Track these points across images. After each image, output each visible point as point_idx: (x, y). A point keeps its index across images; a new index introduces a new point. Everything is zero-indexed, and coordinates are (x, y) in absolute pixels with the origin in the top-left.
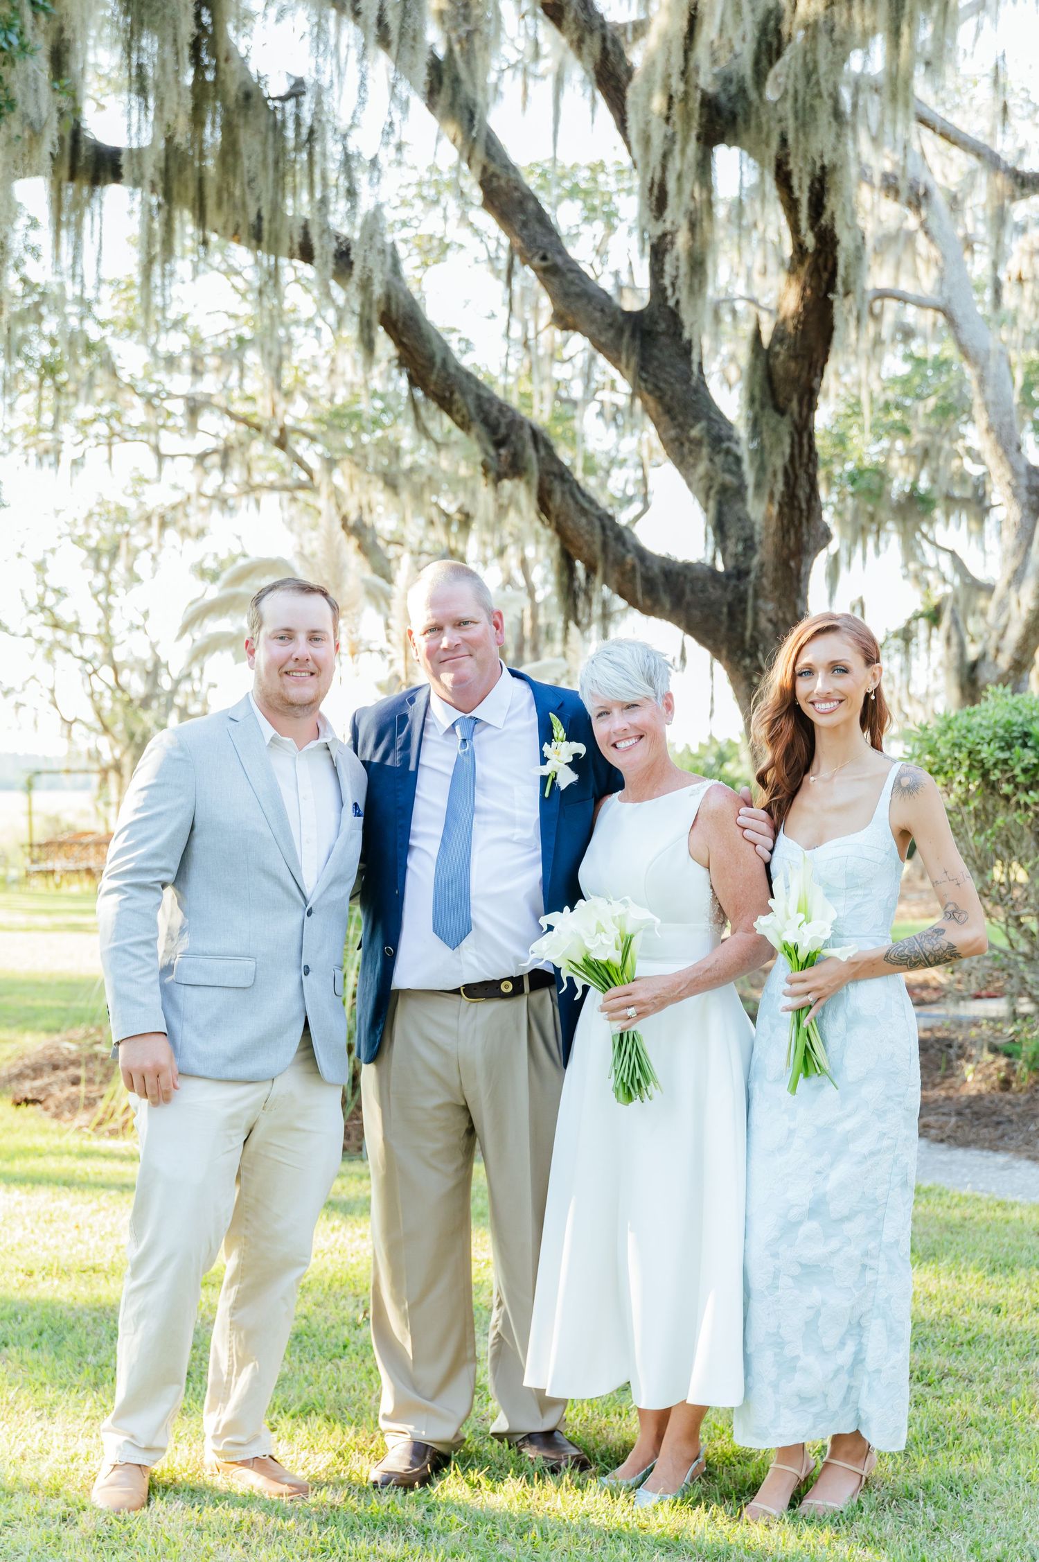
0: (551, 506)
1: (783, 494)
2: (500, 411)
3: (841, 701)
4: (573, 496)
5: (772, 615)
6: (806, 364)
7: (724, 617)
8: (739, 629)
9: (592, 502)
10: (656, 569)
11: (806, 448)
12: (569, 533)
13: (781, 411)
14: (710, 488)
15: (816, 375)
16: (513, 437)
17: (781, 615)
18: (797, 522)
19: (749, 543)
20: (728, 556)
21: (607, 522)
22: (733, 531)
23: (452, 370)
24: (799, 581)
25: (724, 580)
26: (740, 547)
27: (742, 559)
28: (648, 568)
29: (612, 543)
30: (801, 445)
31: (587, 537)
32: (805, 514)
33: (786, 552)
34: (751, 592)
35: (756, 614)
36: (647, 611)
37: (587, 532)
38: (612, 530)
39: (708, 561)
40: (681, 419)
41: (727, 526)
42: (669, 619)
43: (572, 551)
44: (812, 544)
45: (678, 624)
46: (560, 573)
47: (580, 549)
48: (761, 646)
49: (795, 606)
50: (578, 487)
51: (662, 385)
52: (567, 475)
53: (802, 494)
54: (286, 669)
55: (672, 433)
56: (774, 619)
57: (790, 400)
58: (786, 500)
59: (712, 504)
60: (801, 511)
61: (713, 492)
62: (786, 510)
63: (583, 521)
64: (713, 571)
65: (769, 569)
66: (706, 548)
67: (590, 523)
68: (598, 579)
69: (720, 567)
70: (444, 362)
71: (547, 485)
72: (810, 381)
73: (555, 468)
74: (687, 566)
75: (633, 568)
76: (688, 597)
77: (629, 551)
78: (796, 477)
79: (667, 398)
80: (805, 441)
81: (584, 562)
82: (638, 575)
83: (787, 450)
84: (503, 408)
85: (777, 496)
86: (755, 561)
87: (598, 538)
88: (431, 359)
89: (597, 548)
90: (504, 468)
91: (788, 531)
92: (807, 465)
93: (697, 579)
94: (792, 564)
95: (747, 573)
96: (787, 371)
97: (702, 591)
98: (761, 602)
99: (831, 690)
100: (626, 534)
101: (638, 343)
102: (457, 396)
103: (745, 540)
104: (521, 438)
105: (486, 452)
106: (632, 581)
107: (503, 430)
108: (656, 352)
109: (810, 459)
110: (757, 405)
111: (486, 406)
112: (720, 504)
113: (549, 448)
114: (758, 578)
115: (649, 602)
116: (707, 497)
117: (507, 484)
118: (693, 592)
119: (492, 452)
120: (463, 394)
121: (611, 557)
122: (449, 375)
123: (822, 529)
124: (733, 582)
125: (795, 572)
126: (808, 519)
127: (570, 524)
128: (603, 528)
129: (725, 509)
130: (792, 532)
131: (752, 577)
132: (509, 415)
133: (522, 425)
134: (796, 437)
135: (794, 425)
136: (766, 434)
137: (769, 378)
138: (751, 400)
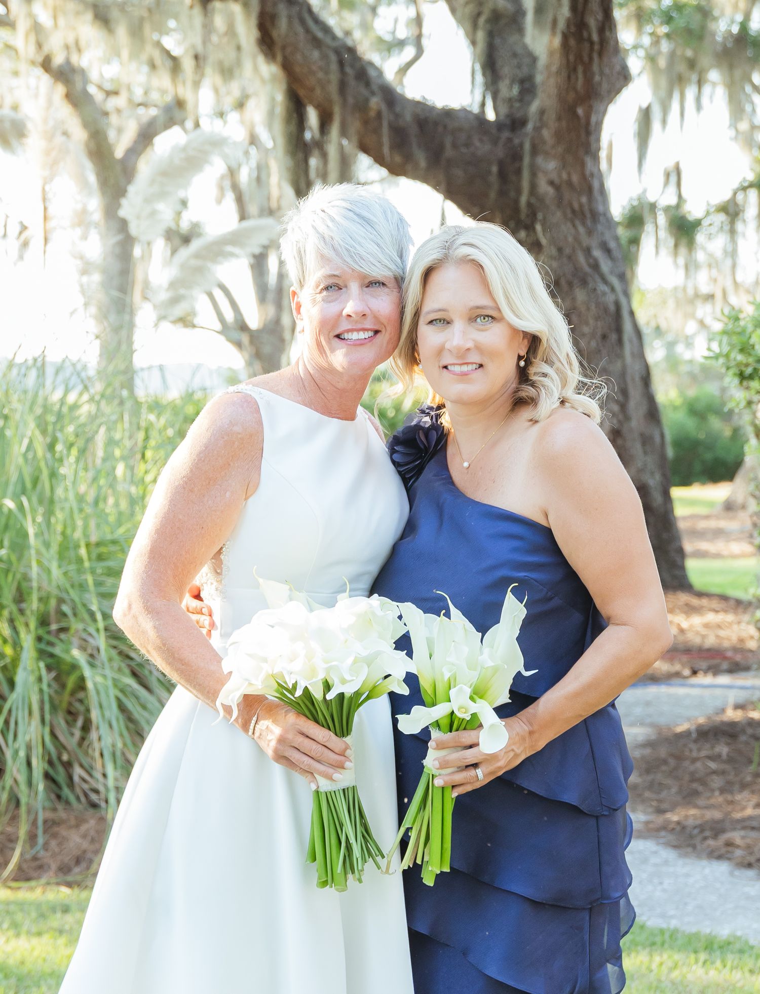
0: (275, 34)
1: (568, 23)
4: (302, 22)
5: (554, 176)
7: (493, 179)
8: (512, 194)
9: (327, 30)
10: (408, 117)
12: (298, 69)
14: (479, 14)
17: (565, 176)
18: (586, 59)
19: (527, 85)
20: (500, 103)
21: (346, 55)
22: (506, 70)
24: (588, 133)
25: (494, 131)
26: (515, 91)
27: (517, 105)
28: (397, 116)
29: (352, 82)
31: (320, 75)
32: (596, 47)
33: (571, 96)
34: (527, 146)
35: (534, 174)
36: (396, 170)
37: (321, 68)
38: (352, 66)
39: (476, 109)
41: (499, 63)
42: (425, 179)
43: (302, 93)
44: (605, 86)
45: (436, 186)
46: (288, 120)
47: (312, 90)
48: (540, 216)
49: (583, 165)
50: (310, 10)
53: (593, 23)
56: (557, 181)
58: (573, 29)
59: (481, 35)
60: (592, 43)
61: (482, 20)
62: (572, 42)
63: (316, 54)
64: (480, 119)
65: (551, 117)
66: (472, 92)
67: (324, 57)
68: (335, 130)
69: (491, 115)
74: (448, 113)
75: (379, 115)
76: (449, 152)
77: (373, 93)
81: (318, 107)
82: (385, 124)
85: (561, 24)
86: (534, 107)
87: (334, 77)
89: (333, 89)
91: (575, 69)
93: (460, 129)
94: (580, 111)
95: (523, 122)
97: (467, 145)
98: (540, 160)
100: (372, 73)
103: (522, 82)
106: (377, 131)
112: (491, 35)
114: (537, 129)
115: (398, 159)
116: (475, 26)
118: (455, 146)
121: (351, 100)
123: (618, 68)
124: (506, 134)
125: (583, 121)
126: (600, 54)
127: (299, 57)
128: (341, 63)
129: (497, 41)
130: (580, 69)
131: (529, 128)
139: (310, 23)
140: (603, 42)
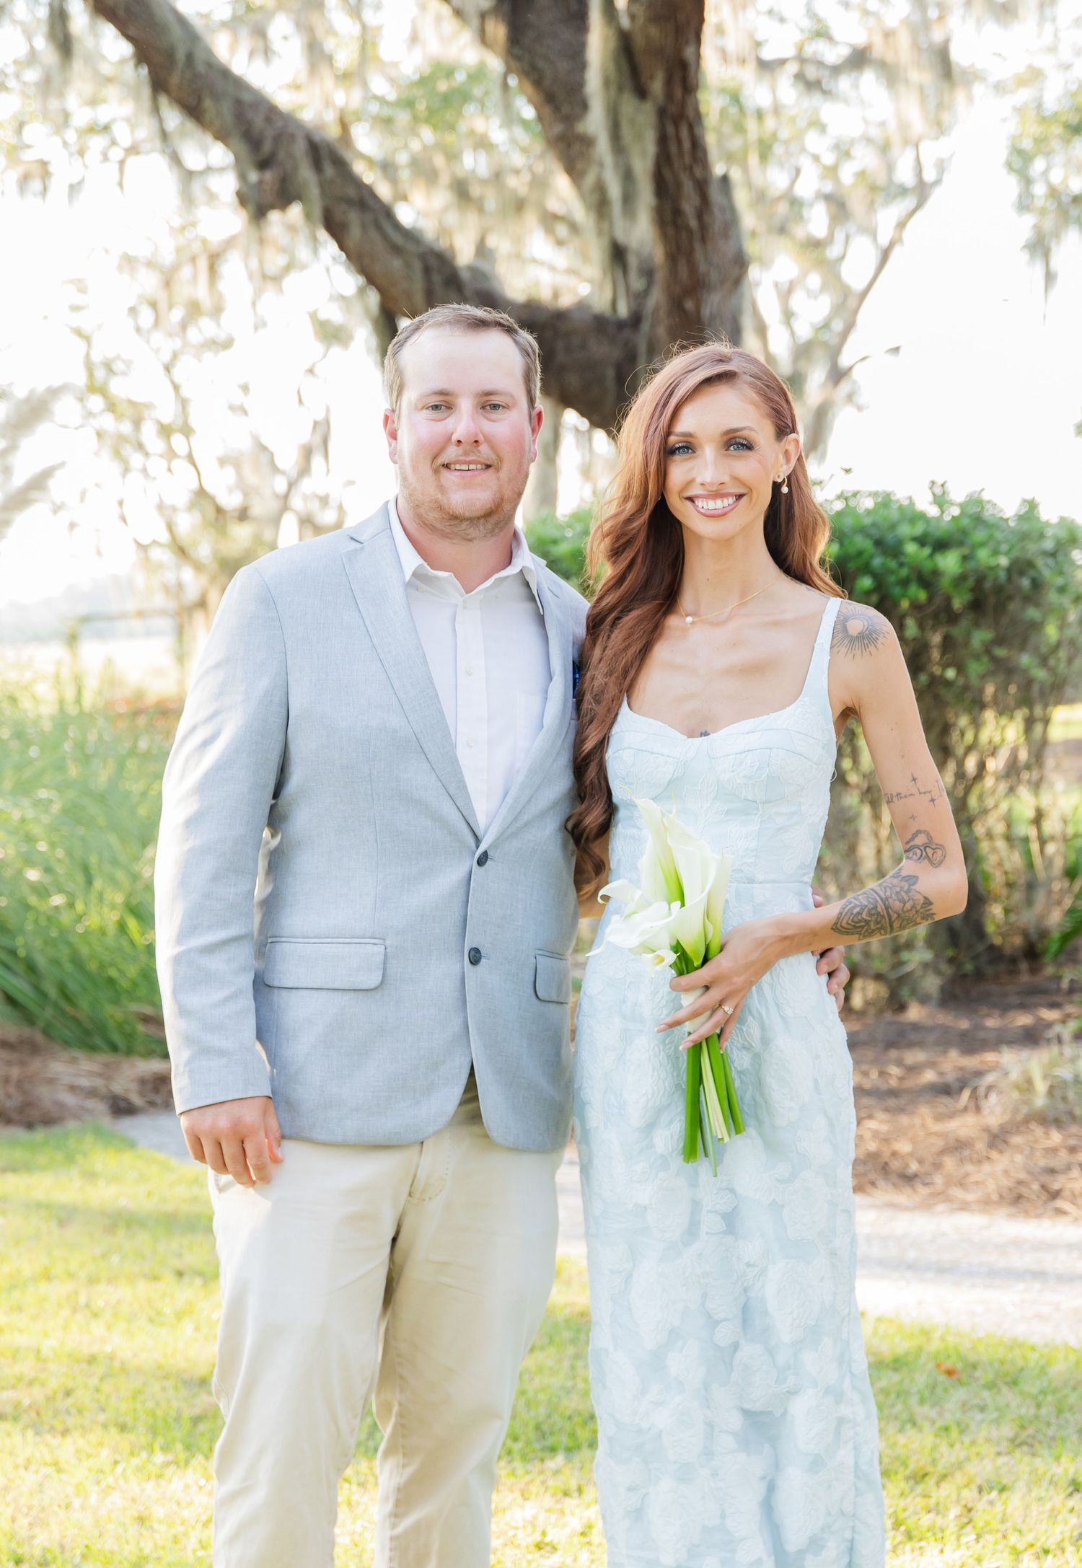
2: (268, 120)
3: (739, 497)
4: (379, 227)
6: (671, 27)
13: (641, 92)
15: (687, 42)
16: (281, 155)
18: (687, 248)
20: (630, 295)
21: (433, 262)
23: (201, 68)
29: (438, 290)
30: (679, 142)
31: (403, 285)
32: (697, 236)
33: (680, 289)
34: (643, 346)
37: (402, 278)
38: (438, 273)
40: (566, 109)
44: (714, 276)
51: (541, 64)
52: (371, 202)
53: (689, 206)
54: (444, 459)
55: (558, 129)
57: (652, 77)
60: (690, 231)
62: (670, 231)
63: (396, 263)
65: (663, 313)
67: (408, 265)
70: (190, 58)
71: (338, 217)
72: (679, 51)
73: (351, 192)
78: (679, 185)
79: (547, 83)
80: (684, 133)
83: (651, 147)
84: (272, 112)
86: (651, 303)
88: (170, 54)
90: (270, 197)
92: (691, 168)
93: (575, 332)
94: (689, 305)
95: (642, 319)
96: (648, 37)
97: (583, 348)
99: (726, 479)
100: (465, 275)
102: (208, 103)
104: (291, 156)
105: (242, 177)
107: (267, 147)
108: (531, 17)
109: (694, 158)
110: (613, 91)
111: (250, 115)
113: (341, 165)
114: (653, 326)
117: (274, 216)
118: (567, 350)
119: (254, 176)
120: (216, 97)
122: (196, 76)
123: (731, 254)
124: (623, 332)
125: (694, 316)
126: (703, 240)
127: (383, 267)
128: (427, 270)
130: (683, 259)
131: (645, 326)
132: (280, 124)
133: (292, 137)
134: (670, 129)
135: (662, 113)
136: (626, 131)
137: (626, 48)
138: (607, 83)
139: (388, 229)
140: (703, 227)
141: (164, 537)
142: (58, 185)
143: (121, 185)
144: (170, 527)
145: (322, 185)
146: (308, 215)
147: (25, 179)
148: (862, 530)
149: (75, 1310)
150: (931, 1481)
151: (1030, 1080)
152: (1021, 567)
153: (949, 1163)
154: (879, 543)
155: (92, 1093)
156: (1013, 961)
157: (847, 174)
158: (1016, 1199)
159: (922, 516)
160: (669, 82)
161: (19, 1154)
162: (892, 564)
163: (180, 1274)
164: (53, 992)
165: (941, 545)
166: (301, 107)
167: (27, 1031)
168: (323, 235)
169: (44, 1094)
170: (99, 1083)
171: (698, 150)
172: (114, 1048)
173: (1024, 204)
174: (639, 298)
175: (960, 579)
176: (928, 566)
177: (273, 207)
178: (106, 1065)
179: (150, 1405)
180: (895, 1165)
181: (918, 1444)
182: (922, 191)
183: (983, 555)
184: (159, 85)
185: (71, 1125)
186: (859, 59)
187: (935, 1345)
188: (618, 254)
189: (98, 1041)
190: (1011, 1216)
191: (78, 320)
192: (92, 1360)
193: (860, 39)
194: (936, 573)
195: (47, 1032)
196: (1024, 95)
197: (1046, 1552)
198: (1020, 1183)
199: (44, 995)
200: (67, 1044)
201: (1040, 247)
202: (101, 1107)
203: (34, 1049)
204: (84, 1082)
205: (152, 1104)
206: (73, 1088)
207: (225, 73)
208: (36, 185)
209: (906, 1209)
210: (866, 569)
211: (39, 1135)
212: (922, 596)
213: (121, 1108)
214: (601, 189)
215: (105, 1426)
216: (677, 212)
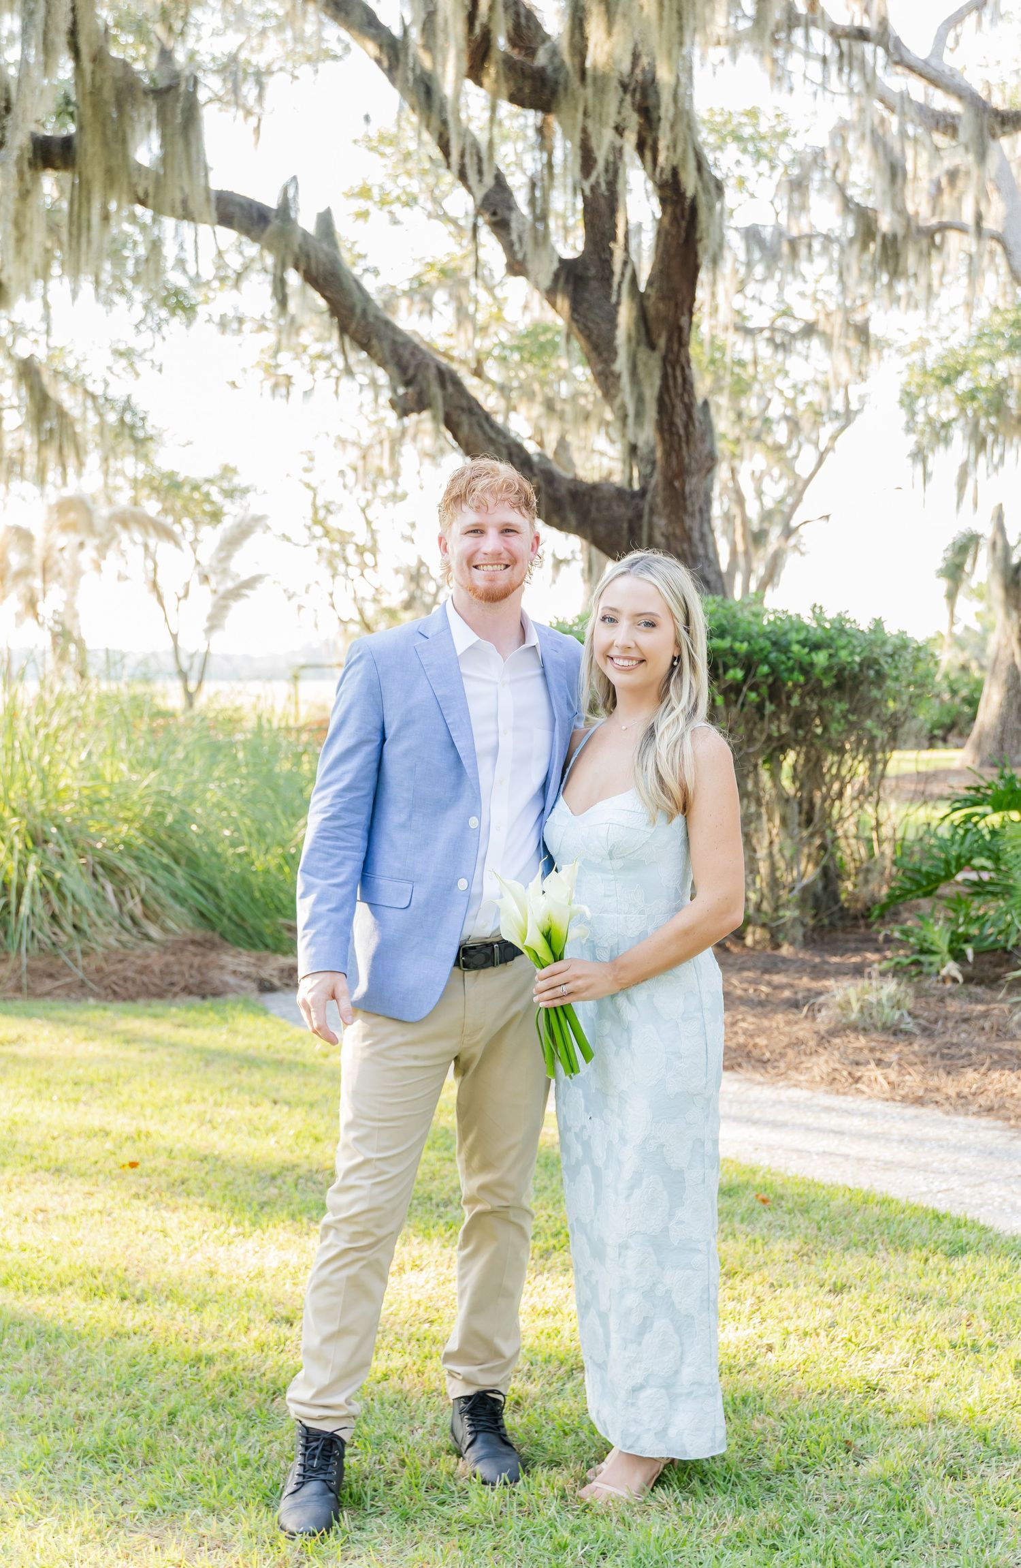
1: (658, 422)
4: (480, 426)
5: (664, 530)
6: (672, 304)
7: (625, 532)
9: (499, 432)
10: (563, 491)
11: (680, 380)
13: (652, 346)
15: (683, 315)
16: (420, 377)
17: (671, 530)
18: (677, 447)
21: (515, 450)
23: (371, 319)
24: (685, 499)
25: (630, 498)
28: (555, 490)
30: (675, 378)
32: (683, 440)
33: (672, 475)
34: (646, 510)
38: (518, 457)
40: (605, 355)
45: (584, 538)
49: (682, 522)
50: (488, 418)
51: (590, 325)
52: (476, 409)
53: (679, 421)
55: (600, 367)
56: (666, 534)
57: (658, 337)
60: (679, 436)
62: (667, 436)
63: (491, 449)
65: (660, 488)
69: (634, 488)
70: (364, 312)
71: (455, 418)
72: (677, 319)
73: (464, 403)
74: (595, 487)
76: (594, 514)
78: (673, 406)
79: (594, 337)
80: (678, 373)
83: (657, 382)
84: (415, 349)
85: (654, 423)
86: (653, 481)
88: (352, 310)
90: (411, 404)
91: (671, 455)
92: (682, 395)
93: (603, 498)
94: (677, 484)
95: (647, 492)
96: (657, 310)
97: (608, 509)
101: (570, 287)
102: (374, 342)
104: (425, 378)
105: (394, 391)
107: (411, 372)
108: (587, 295)
109: (684, 389)
110: (634, 343)
111: (401, 350)
113: (457, 383)
114: (654, 497)
115: (556, 520)
117: (414, 417)
118: (598, 510)
119: (401, 391)
120: (380, 339)
122: (368, 323)
123: (705, 452)
124: (636, 501)
125: (680, 491)
126: (688, 443)
130: (674, 455)
131: (649, 497)
132: (420, 357)
133: (427, 366)
134: (670, 370)
135: (665, 359)
136: (640, 369)
137: (643, 318)
138: (629, 339)
139: (487, 427)
140: (688, 434)
141: (357, 617)
142: (297, 392)
143: (336, 393)
144: (361, 612)
145: (444, 398)
146: (434, 418)
147: (276, 386)
148: (765, 635)
149: (202, 1124)
150: (738, 1278)
151: (849, 1002)
152: (868, 663)
153: (791, 1053)
154: (774, 644)
155: (247, 976)
156: (855, 918)
157: (801, 402)
158: (832, 1081)
159: (807, 628)
160: (670, 340)
161: (192, 1015)
162: (783, 658)
163: (275, 1103)
164: (229, 911)
165: (816, 647)
166: (452, 348)
167: (209, 934)
168: (443, 428)
169: (215, 976)
170: (253, 970)
171: (687, 385)
172: (267, 947)
173: (909, 429)
174: (645, 478)
175: (827, 670)
176: (807, 659)
177: (412, 411)
178: (259, 959)
179: (236, 1192)
180: (756, 1053)
181: (736, 1248)
182: (848, 416)
183: (843, 654)
184: (343, 329)
185: (230, 996)
186: (810, 330)
187: (758, 1180)
188: (633, 449)
189: (257, 942)
190: (827, 1092)
191: (307, 478)
192: (204, 1159)
193: (810, 316)
194: (812, 664)
195: (222, 936)
196: (916, 356)
197: (806, 1334)
198: (835, 1070)
199: (222, 912)
200: (237, 944)
201: (919, 455)
202: (254, 986)
203: (214, 946)
204: (243, 969)
205: (287, 985)
206: (234, 972)
207: (387, 323)
208: (283, 391)
209: (760, 1084)
210: (765, 660)
211: (207, 1003)
212: (802, 679)
213: (266, 987)
214: (623, 406)
215: (201, 1206)
216: (672, 424)
